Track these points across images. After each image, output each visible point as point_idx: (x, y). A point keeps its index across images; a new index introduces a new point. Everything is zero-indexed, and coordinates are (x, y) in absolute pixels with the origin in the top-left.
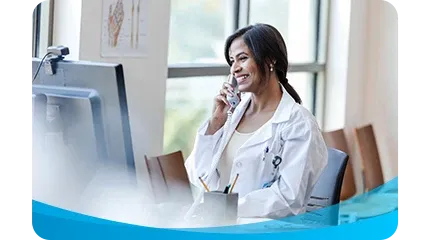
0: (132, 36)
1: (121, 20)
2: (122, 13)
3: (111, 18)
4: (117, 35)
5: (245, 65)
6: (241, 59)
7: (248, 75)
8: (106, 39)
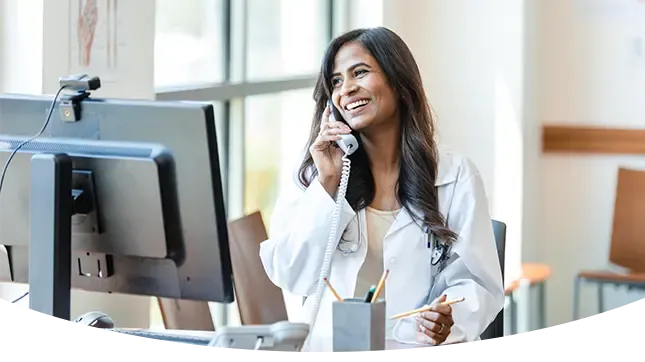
0: (108, 46)
1: (94, 23)
2: (95, 12)
3: (81, 21)
4: (89, 47)
5: (366, 82)
6: (357, 73)
7: (368, 99)
8: (75, 53)
